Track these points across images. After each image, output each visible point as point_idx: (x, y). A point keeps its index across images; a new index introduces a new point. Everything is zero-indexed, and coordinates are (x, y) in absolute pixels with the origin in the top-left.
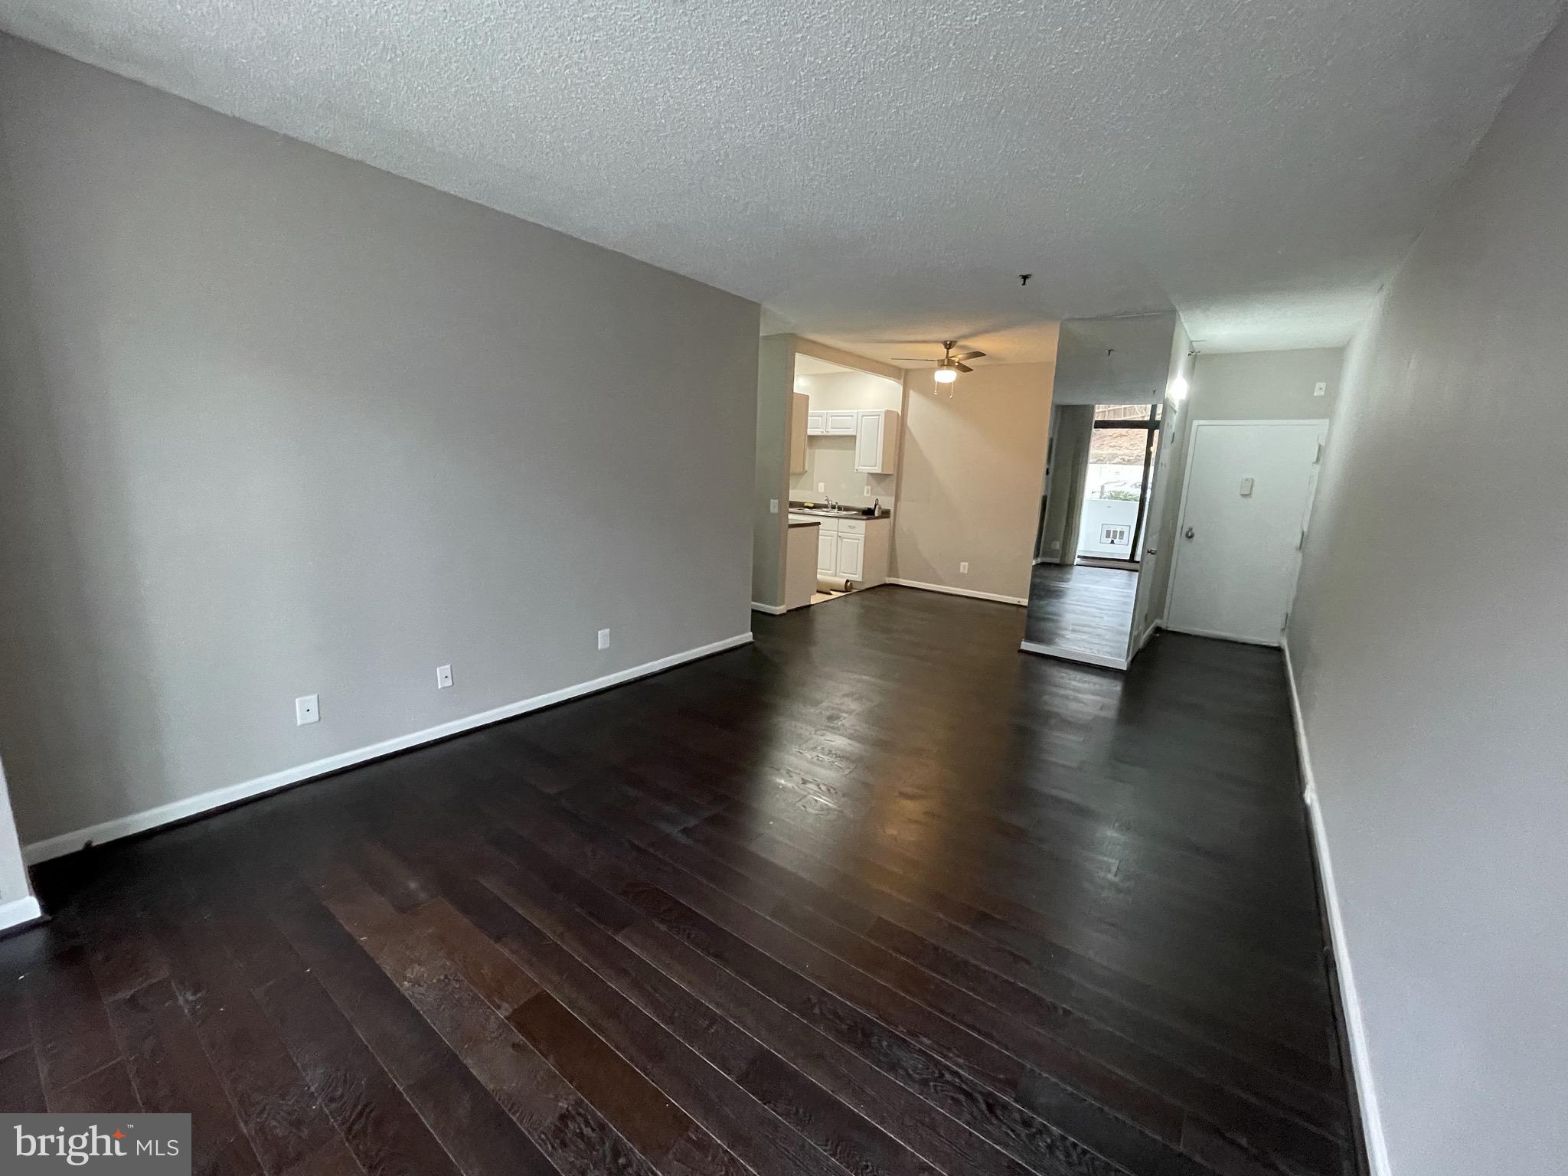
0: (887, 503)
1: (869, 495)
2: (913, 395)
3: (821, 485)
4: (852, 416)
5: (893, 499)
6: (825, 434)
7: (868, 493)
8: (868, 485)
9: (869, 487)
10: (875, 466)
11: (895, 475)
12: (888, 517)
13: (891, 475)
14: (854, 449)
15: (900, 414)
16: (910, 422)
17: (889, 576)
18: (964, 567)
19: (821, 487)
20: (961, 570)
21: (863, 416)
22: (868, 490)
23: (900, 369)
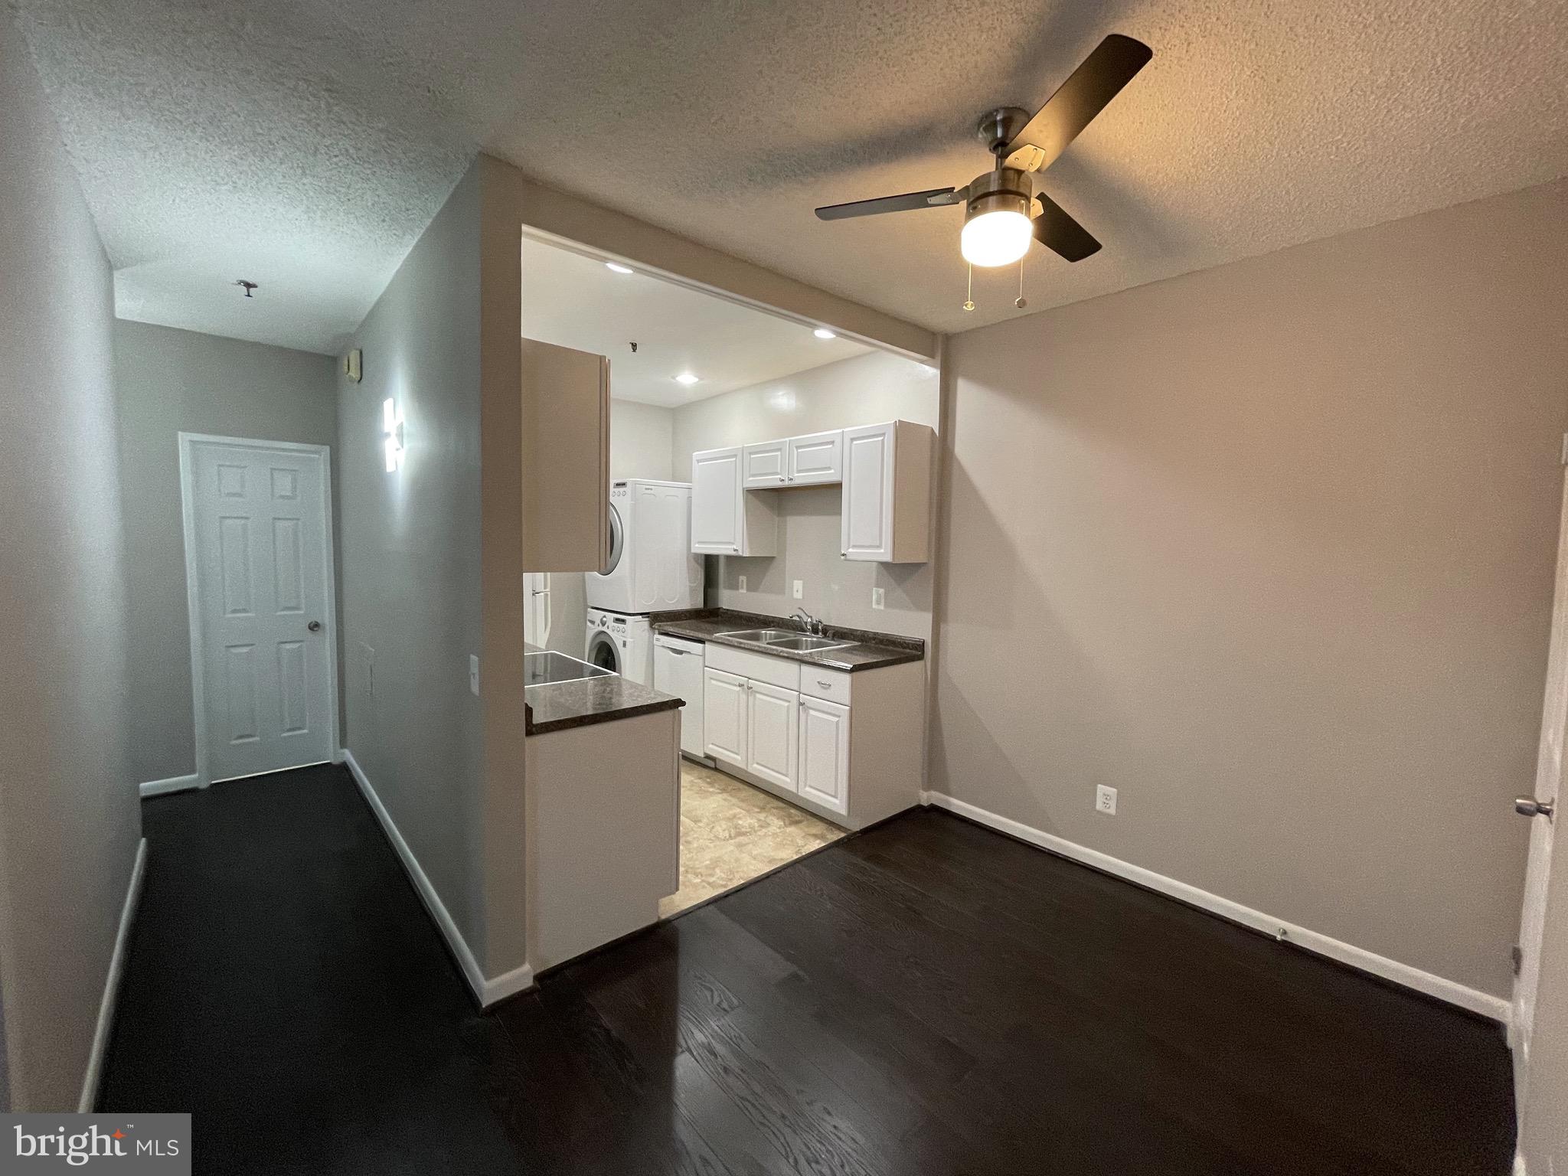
0: (913, 625)
1: (882, 607)
2: (966, 392)
3: (798, 585)
4: (833, 442)
5: (928, 617)
6: (787, 483)
7: (878, 603)
8: (878, 586)
9: (882, 591)
10: (879, 547)
11: (932, 563)
12: (921, 657)
13: (918, 566)
14: (838, 512)
15: (937, 432)
16: (963, 449)
17: (928, 787)
18: (1106, 799)
19: (798, 588)
20: (1099, 806)
21: (853, 440)
22: (879, 596)
23: (934, 334)
